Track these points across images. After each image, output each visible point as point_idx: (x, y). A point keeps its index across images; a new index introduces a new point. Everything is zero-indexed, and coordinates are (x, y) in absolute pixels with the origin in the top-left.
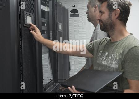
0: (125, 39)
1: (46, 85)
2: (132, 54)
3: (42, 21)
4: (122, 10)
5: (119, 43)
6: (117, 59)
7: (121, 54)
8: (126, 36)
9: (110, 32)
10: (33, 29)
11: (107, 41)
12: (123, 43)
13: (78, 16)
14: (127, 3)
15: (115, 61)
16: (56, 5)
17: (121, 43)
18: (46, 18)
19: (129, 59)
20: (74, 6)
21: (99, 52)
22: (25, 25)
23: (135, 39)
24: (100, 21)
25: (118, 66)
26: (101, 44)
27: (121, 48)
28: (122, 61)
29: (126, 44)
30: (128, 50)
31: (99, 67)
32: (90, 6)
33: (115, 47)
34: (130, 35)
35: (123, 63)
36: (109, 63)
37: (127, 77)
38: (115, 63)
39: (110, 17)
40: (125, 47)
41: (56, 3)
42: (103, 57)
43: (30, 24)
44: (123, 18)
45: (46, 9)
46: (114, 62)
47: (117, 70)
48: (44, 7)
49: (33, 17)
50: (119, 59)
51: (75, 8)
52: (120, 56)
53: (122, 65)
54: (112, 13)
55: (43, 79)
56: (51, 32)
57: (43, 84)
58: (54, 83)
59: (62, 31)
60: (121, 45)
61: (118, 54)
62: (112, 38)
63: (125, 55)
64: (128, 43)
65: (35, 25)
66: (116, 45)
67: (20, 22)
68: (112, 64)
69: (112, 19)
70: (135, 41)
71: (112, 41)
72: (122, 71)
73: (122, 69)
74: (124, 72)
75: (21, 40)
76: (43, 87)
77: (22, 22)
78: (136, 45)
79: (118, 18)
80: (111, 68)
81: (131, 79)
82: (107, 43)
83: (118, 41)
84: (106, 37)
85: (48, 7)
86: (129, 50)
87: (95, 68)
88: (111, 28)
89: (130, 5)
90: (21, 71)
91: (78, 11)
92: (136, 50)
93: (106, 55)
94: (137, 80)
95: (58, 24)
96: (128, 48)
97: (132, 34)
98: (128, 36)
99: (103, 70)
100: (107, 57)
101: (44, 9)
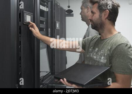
0: (113, 37)
1: (43, 77)
2: (119, 50)
3: (41, 19)
4: (111, 11)
5: (107, 40)
6: (106, 54)
7: (109, 50)
8: (114, 34)
9: (100, 31)
10: (32, 26)
11: (97, 39)
12: (111, 40)
13: (72, 15)
14: (116, 5)
15: (103, 56)
16: (54, 5)
17: (110, 40)
18: (45, 17)
19: (116, 55)
20: (69, 7)
21: (90, 48)
22: (24, 23)
23: (122, 37)
24: (91, 20)
25: (106, 61)
26: (92, 41)
27: (110, 45)
28: (110, 57)
29: (114, 41)
30: (115, 47)
31: (89, 62)
32: (83, 8)
33: (104, 44)
34: (118, 33)
35: (111, 58)
36: (98, 58)
37: (114, 72)
38: (104, 59)
39: (100, 17)
40: (113, 44)
41: (54, 4)
42: (93, 53)
43: (29, 22)
44: (112, 18)
45: (44, 9)
46: (102, 58)
47: (105, 65)
48: (43, 7)
49: (32, 16)
50: (107, 55)
51: (70, 9)
52: (108, 52)
53: (110, 60)
54: (102, 13)
55: (41, 72)
56: (49, 29)
57: (41, 76)
58: (51, 75)
59: (60, 29)
60: (110, 42)
61: (106, 51)
62: (101, 35)
63: (113, 51)
64: (115, 40)
65: (34, 23)
66: (105, 42)
67: (20, 21)
68: (101, 59)
69: (102, 19)
70: (122, 38)
71: (102, 38)
72: (110, 65)
73: (110, 64)
74: (111, 67)
75: (21, 37)
76: (41, 79)
77: (22, 20)
78: (123, 42)
79: (107, 18)
80: (100, 63)
81: (118, 73)
82: (97, 40)
83: (107, 39)
84: (97, 35)
85: (47, 7)
86: (117, 47)
87: (86, 62)
88: (101, 27)
89: (119, 6)
90: (20, 64)
91: (72, 11)
92: (122, 47)
93: (96, 50)
94: (123, 74)
95: (56, 22)
96: (115, 45)
97: (120, 33)
98: (116, 34)
99: (93, 64)
100: (97, 53)
101: (43, 9)
